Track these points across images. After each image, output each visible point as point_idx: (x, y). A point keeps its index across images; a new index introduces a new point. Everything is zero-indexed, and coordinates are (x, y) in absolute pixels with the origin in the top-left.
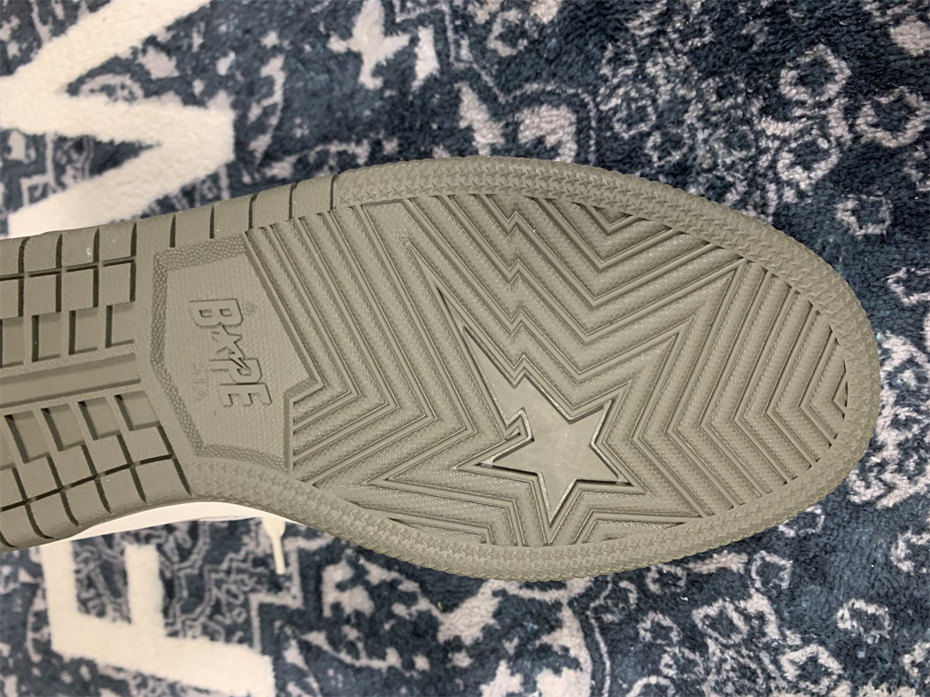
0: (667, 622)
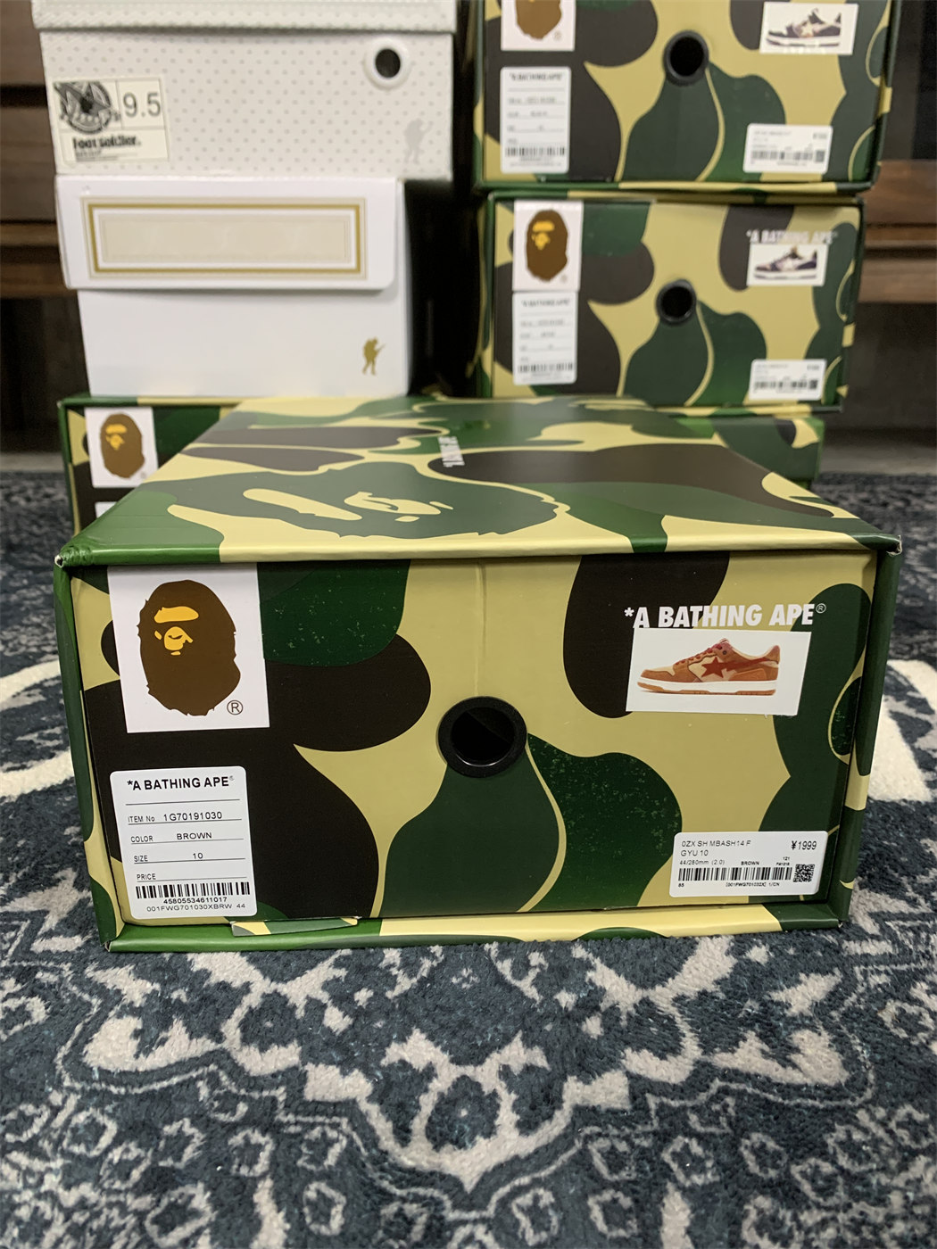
0: (189, 1153)
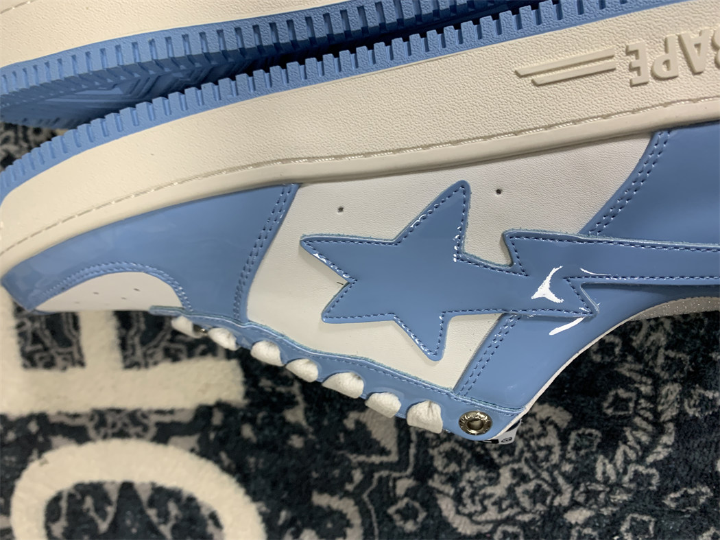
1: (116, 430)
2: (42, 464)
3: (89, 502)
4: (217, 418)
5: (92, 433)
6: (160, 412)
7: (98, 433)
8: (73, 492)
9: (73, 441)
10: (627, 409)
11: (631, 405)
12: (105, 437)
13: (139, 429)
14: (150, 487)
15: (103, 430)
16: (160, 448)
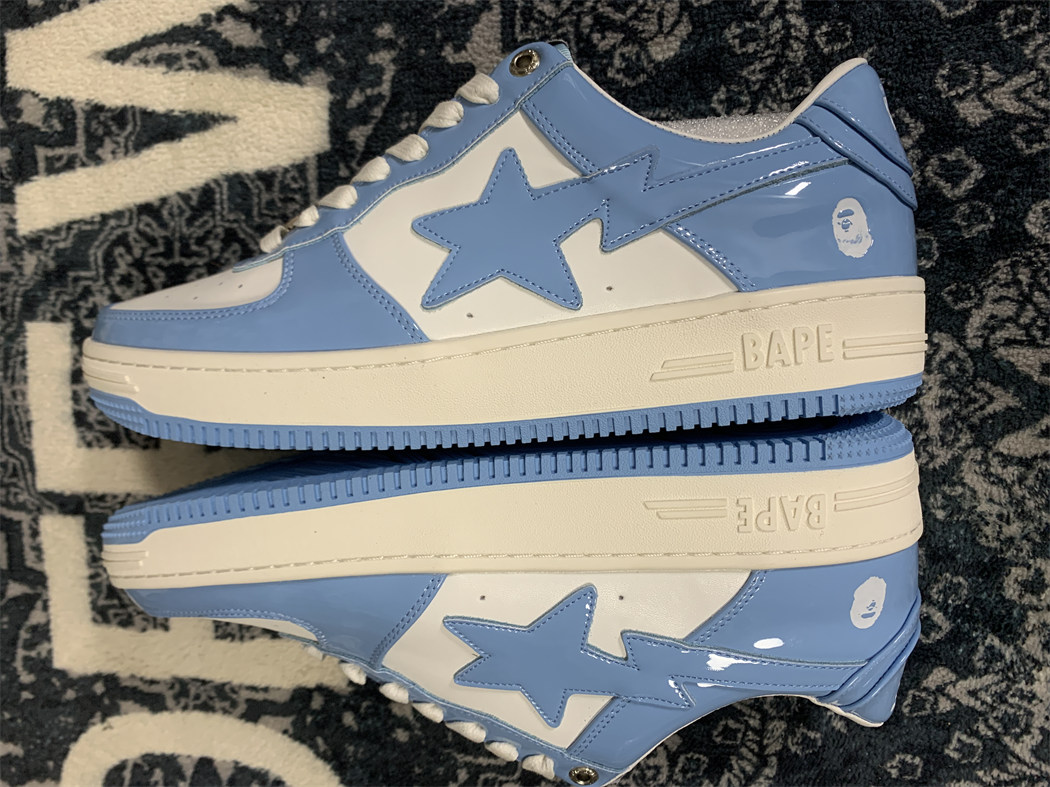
1: (198, 702)
2: (105, 729)
3: (158, 774)
4: (317, 702)
5: (170, 702)
6: (253, 688)
7: (178, 703)
8: (140, 762)
9: (146, 709)
10: (735, 739)
11: (740, 735)
12: (185, 708)
13: (226, 704)
14: (232, 765)
15: (183, 701)
16: (250, 726)
